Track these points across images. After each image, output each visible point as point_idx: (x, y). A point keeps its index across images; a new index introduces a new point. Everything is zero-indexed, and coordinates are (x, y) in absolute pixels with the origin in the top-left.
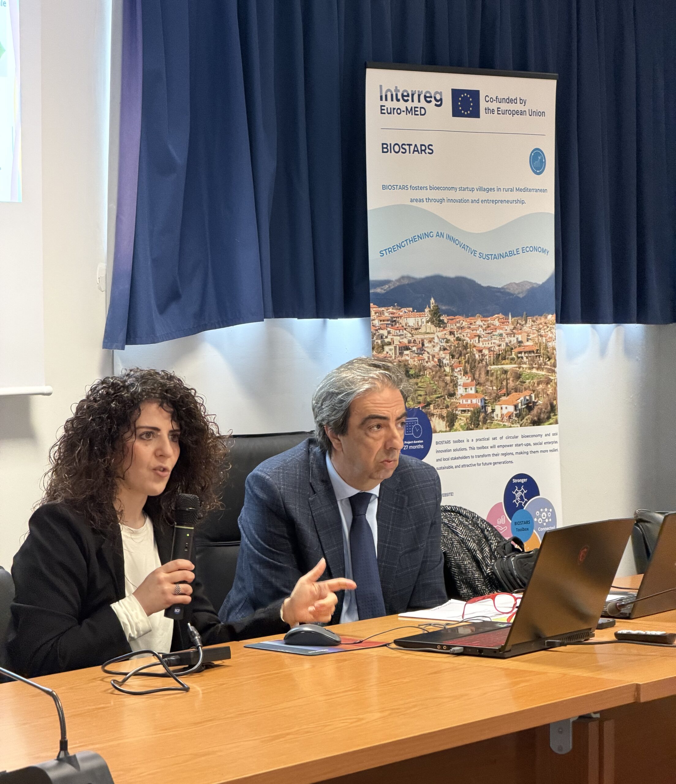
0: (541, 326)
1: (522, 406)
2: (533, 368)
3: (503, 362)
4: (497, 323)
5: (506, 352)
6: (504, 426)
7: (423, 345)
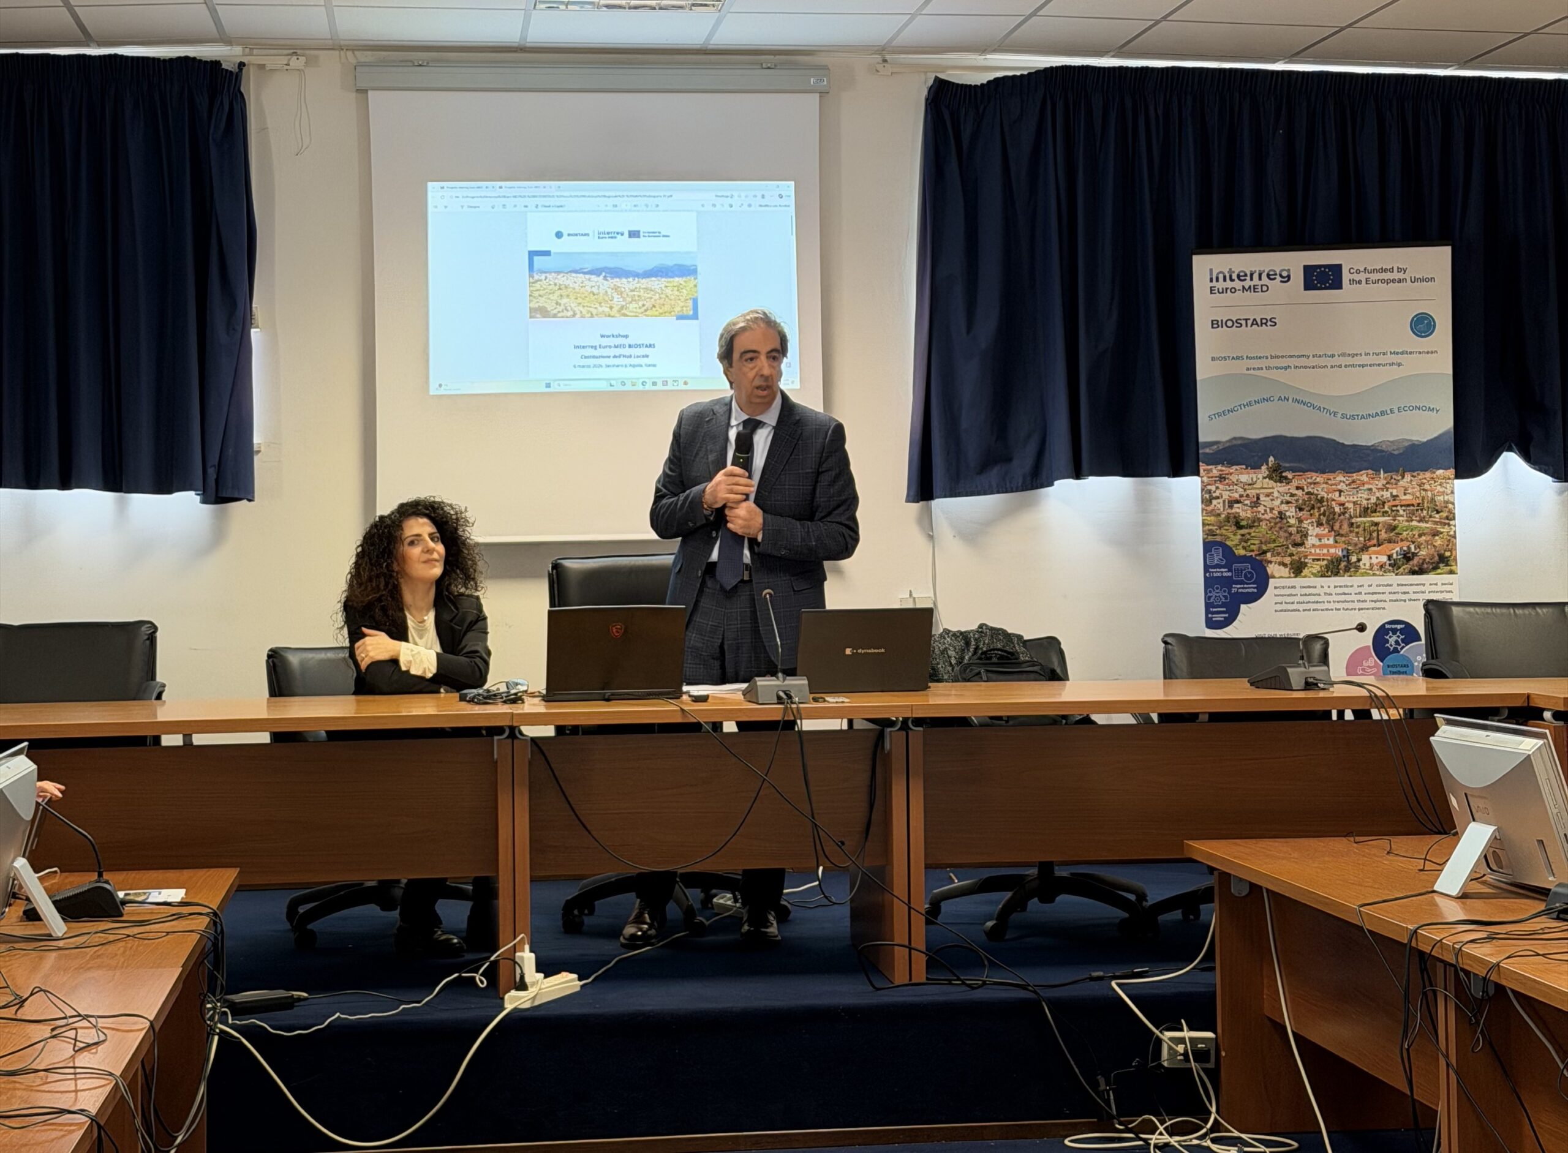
0: (1424, 481)
1: (1397, 555)
2: (1412, 520)
3: (1374, 514)
4: (1365, 478)
5: (1377, 506)
6: (1374, 575)
7: (1258, 498)
